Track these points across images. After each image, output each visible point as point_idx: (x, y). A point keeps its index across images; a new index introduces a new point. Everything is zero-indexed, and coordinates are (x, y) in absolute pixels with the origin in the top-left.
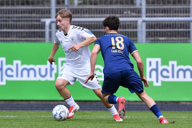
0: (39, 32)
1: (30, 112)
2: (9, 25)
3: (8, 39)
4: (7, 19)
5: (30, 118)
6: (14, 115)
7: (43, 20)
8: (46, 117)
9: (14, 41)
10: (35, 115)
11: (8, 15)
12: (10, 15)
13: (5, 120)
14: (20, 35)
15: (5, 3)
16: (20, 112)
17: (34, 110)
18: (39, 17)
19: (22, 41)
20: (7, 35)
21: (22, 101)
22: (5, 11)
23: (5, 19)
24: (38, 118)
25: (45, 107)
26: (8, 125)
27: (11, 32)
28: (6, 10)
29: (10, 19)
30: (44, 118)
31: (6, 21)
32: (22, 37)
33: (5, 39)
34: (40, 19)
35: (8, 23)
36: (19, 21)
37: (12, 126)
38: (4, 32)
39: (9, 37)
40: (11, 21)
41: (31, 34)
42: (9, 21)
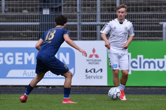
0: (158, 33)
1: (150, 96)
5: (151, 100)
6: (138, 98)
7: (161, 23)
8: (163, 100)
9: (138, 39)
10: (155, 98)
13: (131, 102)
14: (143, 35)
15: (131, 10)
16: (143, 96)
17: (154, 94)
18: (158, 21)
19: (144, 39)
21: (144, 87)
24: (157, 101)
25: (163, 92)
26: (133, 106)
28: (132, 15)
30: (161, 101)
32: (144, 37)
34: (159, 22)
36: (142, 24)
37: (136, 107)
41: (151, 34)
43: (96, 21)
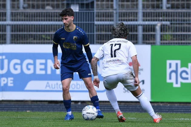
2: (184, 28)
3: (183, 42)
4: (183, 22)
11: (183, 18)
12: (185, 18)
13: (180, 122)
15: (180, 7)
20: (183, 38)
22: (180, 14)
23: (180, 22)
27: (186, 35)
28: (181, 12)
29: (185, 22)
31: (181, 24)
33: (180, 42)
35: (183, 26)
38: (179, 35)
39: (184, 40)
40: (187, 24)
42: (184, 24)
43: (137, 20)
